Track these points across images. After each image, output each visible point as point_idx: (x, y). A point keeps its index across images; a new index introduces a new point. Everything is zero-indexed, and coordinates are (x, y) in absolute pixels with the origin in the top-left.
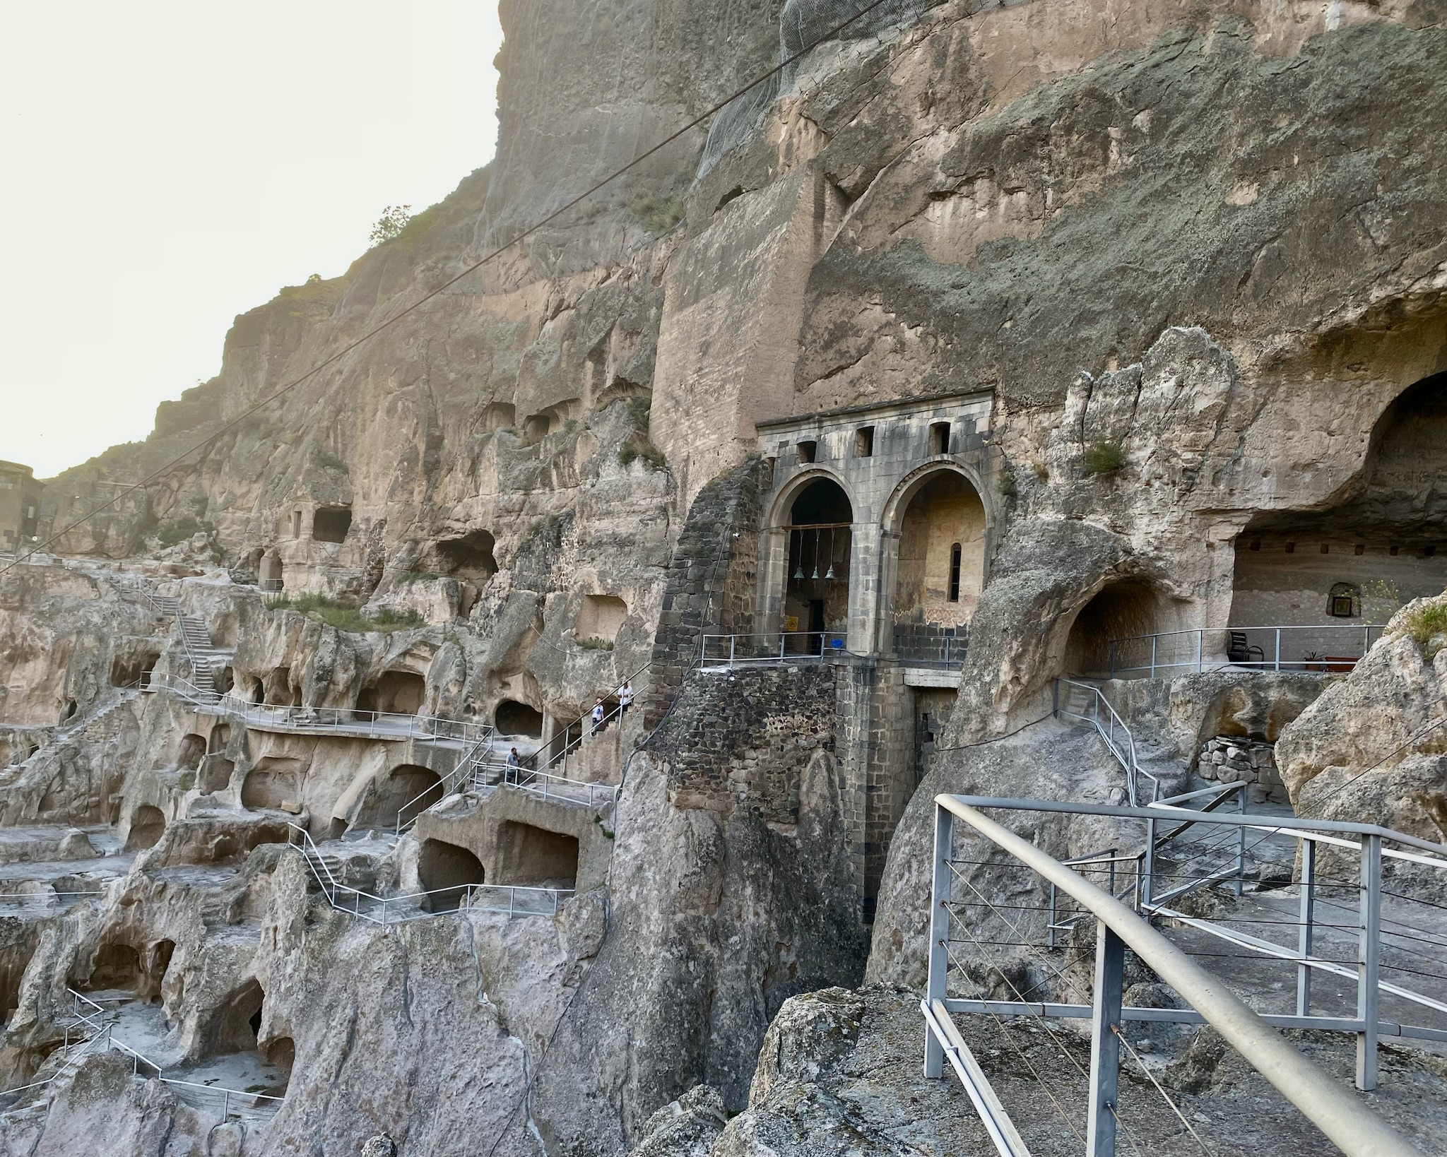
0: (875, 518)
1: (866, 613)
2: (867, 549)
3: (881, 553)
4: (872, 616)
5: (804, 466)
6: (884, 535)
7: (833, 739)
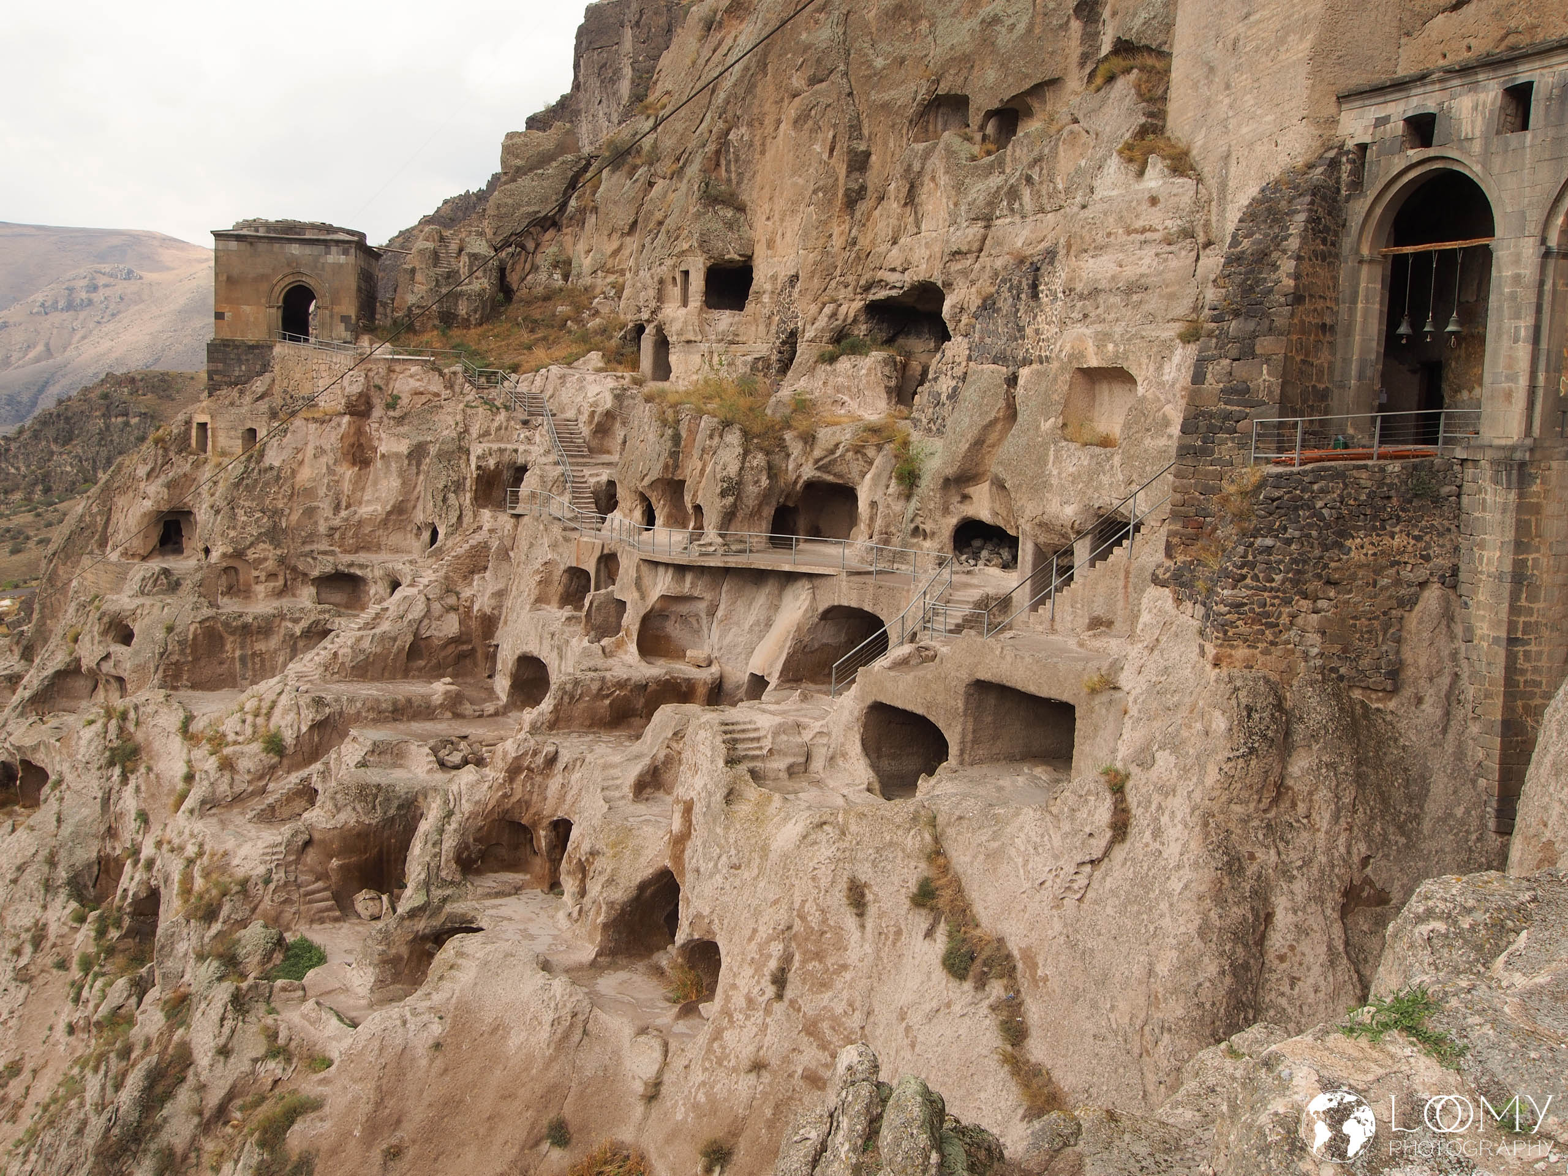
0: (1533, 227)
1: (1512, 378)
2: (1517, 279)
3: (1542, 283)
4: (1523, 382)
5: (1415, 154)
6: (1547, 254)
7: (1455, 571)
